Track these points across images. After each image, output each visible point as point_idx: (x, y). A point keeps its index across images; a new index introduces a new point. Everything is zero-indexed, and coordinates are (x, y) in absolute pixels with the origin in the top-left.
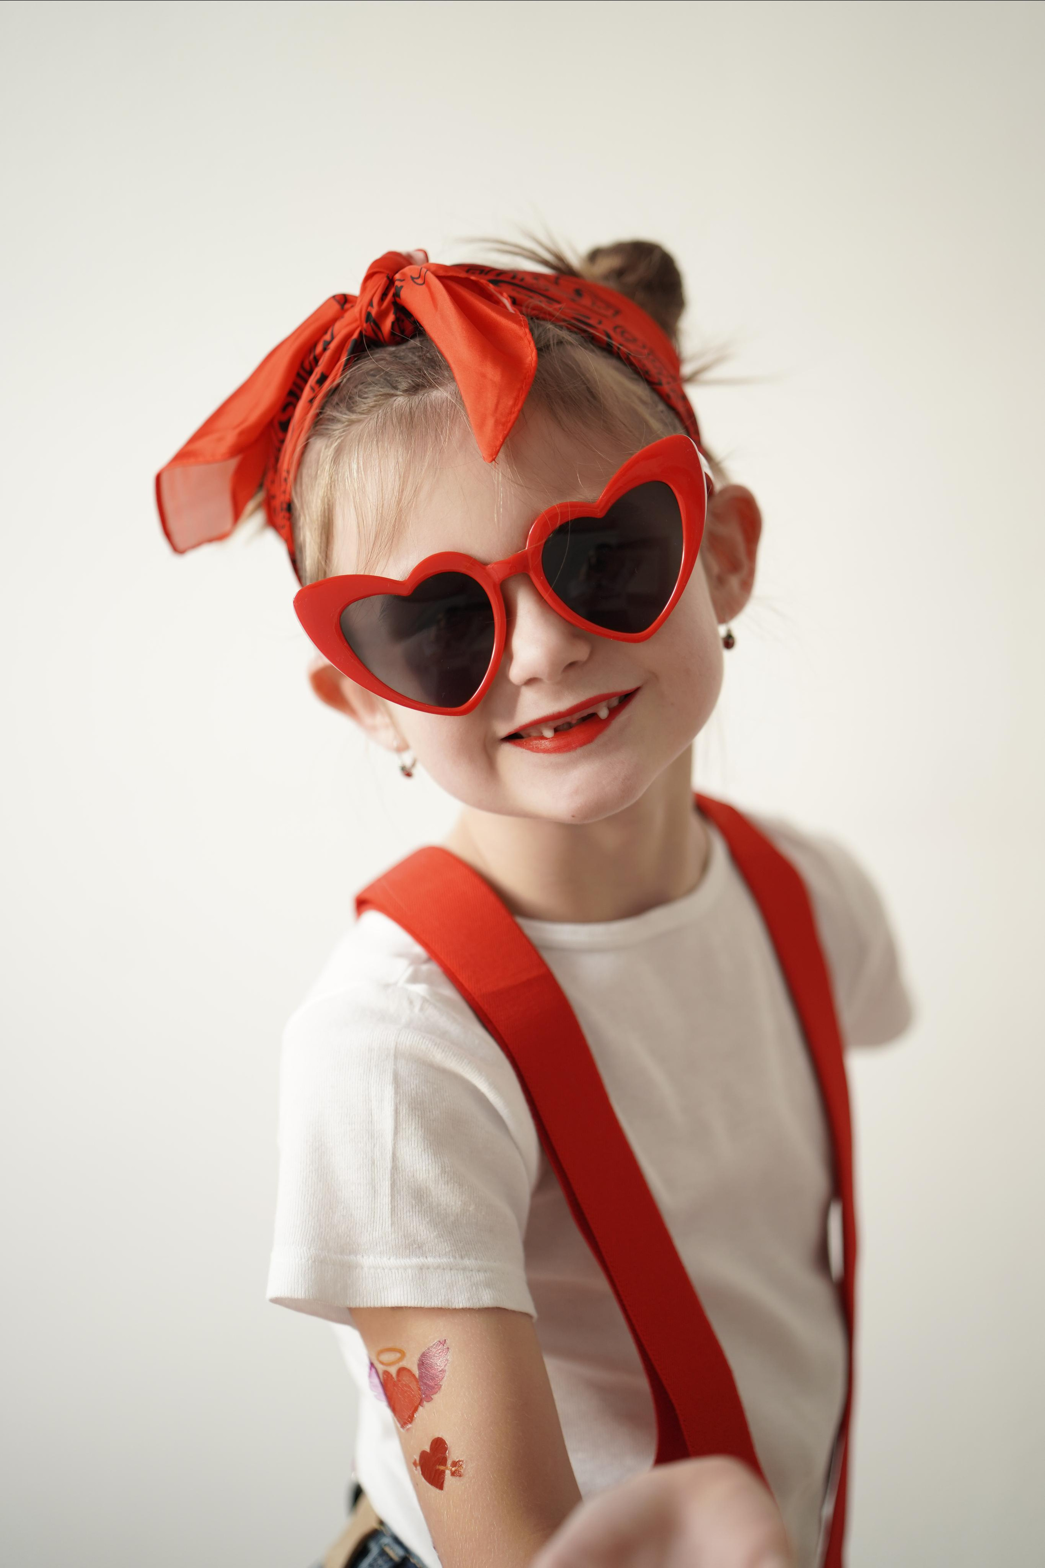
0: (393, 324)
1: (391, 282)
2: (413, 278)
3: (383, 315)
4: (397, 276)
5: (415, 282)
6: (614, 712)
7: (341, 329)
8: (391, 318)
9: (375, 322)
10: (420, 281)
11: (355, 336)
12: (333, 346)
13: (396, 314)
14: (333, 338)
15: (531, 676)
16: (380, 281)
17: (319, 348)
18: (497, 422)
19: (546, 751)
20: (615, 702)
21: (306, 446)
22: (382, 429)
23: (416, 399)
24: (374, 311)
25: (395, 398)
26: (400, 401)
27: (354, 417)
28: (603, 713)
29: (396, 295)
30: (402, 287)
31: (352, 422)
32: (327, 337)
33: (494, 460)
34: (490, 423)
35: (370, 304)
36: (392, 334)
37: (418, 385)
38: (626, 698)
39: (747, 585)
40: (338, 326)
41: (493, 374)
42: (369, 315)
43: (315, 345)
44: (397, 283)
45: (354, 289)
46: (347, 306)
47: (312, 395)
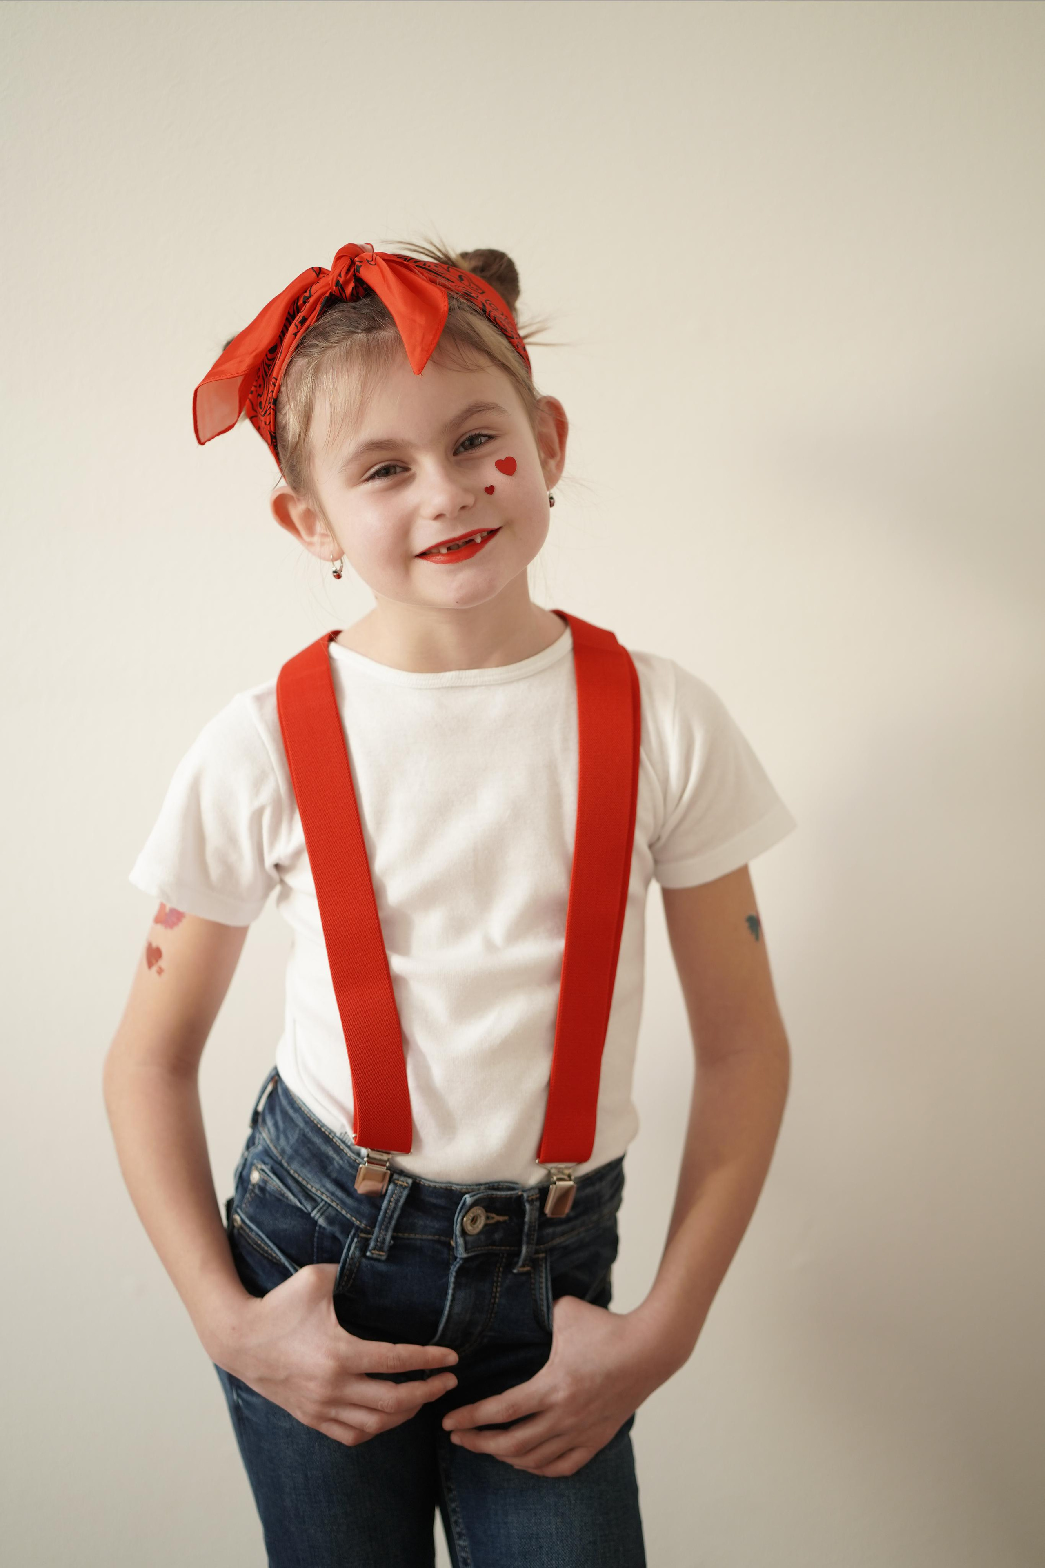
0: (353, 288)
1: (353, 263)
2: (368, 261)
3: (347, 282)
4: (356, 259)
5: (370, 264)
6: (485, 540)
7: (317, 290)
8: (351, 286)
9: (341, 287)
10: (373, 263)
11: (327, 294)
12: (312, 300)
13: (355, 282)
14: (310, 296)
15: (440, 513)
16: (346, 262)
17: (301, 302)
18: (422, 350)
19: (442, 562)
20: (485, 534)
21: (291, 362)
22: (349, 352)
23: (371, 336)
24: (341, 280)
25: (357, 334)
26: (360, 336)
27: (328, 344)
28: (478, 540)
29: (357, 271)
30: (361, 266)
31: (327, 348)
32: (307, 294)
33: (420, 373)
34: (419, 350)
35: (340, 275)
36: (352, 294)
37: (372, 327)
38: (493, 533)
39: (560, 465)
40: (314, 288)
41: (421, 320)
42: (338, 282)
43: (298, 299)
44: (357, 263)
45: (328, 265)
46: (321, 276)
47: (296, 330)
